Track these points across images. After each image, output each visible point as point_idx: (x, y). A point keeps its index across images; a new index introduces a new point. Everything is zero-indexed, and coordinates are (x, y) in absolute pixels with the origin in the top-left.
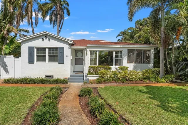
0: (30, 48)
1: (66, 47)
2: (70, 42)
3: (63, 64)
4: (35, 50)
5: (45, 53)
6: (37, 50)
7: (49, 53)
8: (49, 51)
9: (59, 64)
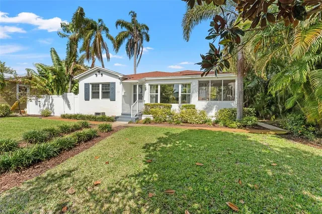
0: (85, 84)
1: (117, 82)
2: (120, 76)
3: (115, 100)
4: (91, 86)
5: (99, 89)
6: (92, 87)
7: (102, 90)
8: (102, 86)
9: (111, 100)
